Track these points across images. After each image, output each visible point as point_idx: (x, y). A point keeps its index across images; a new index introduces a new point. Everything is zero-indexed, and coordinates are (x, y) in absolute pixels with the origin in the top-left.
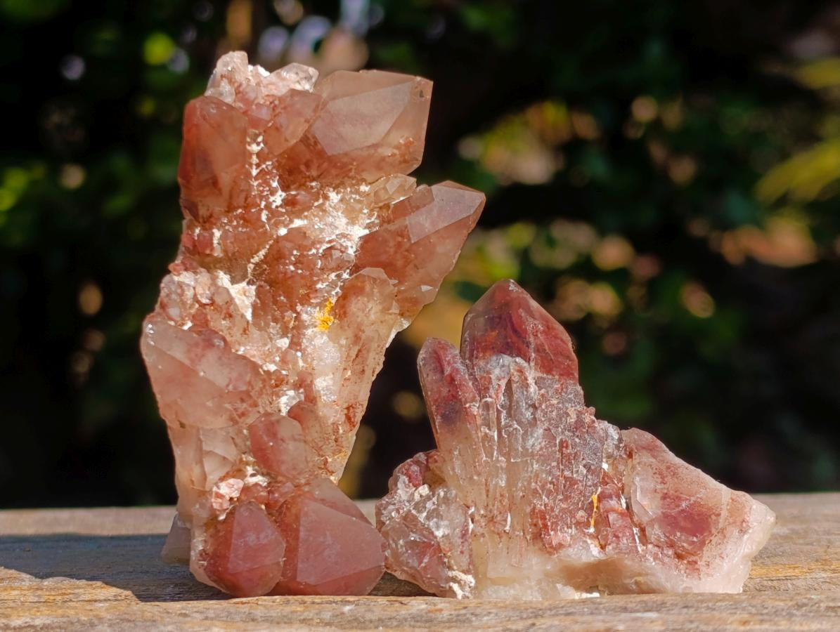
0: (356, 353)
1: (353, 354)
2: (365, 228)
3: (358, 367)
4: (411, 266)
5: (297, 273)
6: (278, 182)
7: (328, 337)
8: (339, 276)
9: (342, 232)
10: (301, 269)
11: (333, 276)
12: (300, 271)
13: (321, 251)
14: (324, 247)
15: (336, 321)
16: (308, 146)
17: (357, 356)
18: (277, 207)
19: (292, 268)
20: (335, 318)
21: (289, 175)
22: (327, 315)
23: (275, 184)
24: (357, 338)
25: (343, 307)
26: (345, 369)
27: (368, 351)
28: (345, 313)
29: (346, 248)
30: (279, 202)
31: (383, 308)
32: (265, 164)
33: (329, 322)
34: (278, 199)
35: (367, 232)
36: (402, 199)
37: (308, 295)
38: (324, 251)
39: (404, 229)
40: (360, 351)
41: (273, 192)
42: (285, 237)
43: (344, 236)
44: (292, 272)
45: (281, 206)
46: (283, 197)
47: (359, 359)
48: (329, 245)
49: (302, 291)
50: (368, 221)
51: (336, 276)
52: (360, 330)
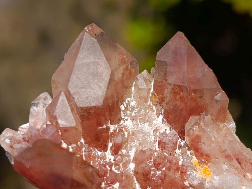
0: (237, 163)
1: (237, 165)
2: (158, 117)
3: (248, 166)
4: (199, 100)
5: (164, 171)
6: (99, 151)
7: (217, 175)
8: (180, 147)
9: (153, 130)
10: (163, 167)
11: (178, 151)
12: (164, 169)
13: (158, 149)
14: (157, 146)
15: (209, 164)
16: (88, 118)
17: (240, 163)
18: (114, 160)
19: (159, 173)
20: (206, 164)
21: (99, 140)
22: (201, 169)
23: (100, 153)
24: (228, 157)
25: (202, 155)
26: (244, 176)
27: (241, 154)
28: (207, 156)
29: (164, 133)
30: (112, 158)
31: (217, 131)
32: (82, 152)
33: (207, 170)
34: (109, 156)
35: (161, 117)
36: (152, 84)
37: (182, 173)
38: (159, 148)
39: (173, 91)
40: (237, 160)
41: (104, 158)
42: (137, 166)
43: (156, 130)
44: (162, 173)
45: (115, 158)
46: (110, 154)
47: (243, 163)
48: (157, 143)
49: (178, 175)
50: (155, 112)
51: (179, 149)
52: (224, 152)
